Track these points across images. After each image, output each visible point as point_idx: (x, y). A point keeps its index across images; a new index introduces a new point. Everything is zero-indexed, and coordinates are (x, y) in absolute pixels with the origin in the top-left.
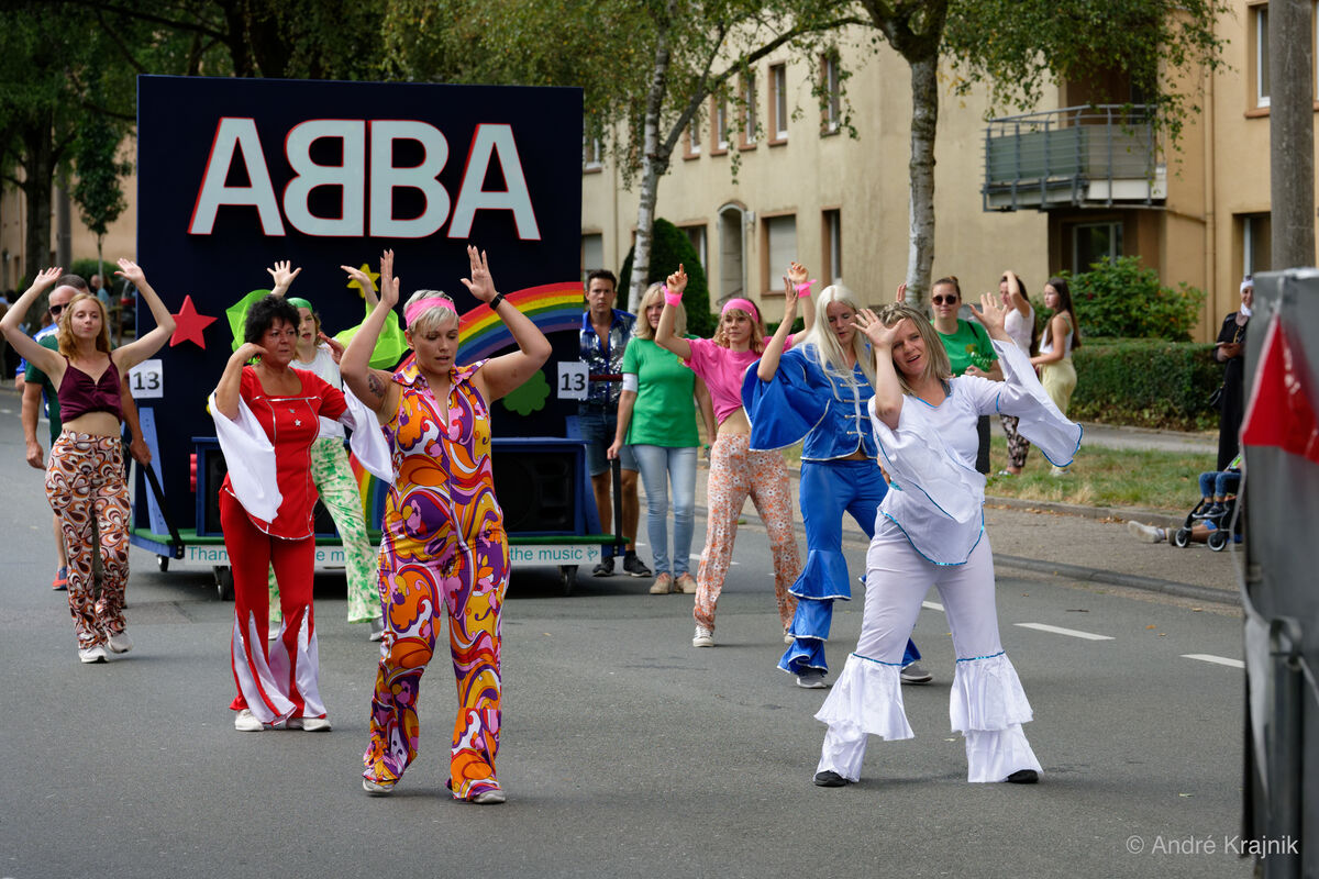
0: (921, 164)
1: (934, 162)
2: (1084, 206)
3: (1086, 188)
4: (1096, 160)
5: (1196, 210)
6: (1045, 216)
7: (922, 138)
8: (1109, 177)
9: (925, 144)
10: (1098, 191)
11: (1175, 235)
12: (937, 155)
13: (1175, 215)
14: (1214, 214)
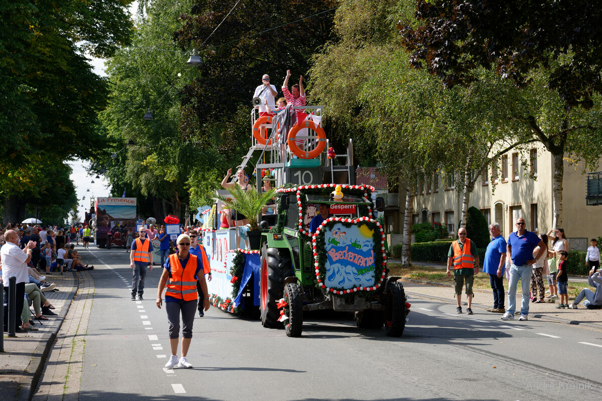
0: (558, 190)
1: (562, 189)
7: (558, 181)
9: (559, 183)
12: (563, 186)
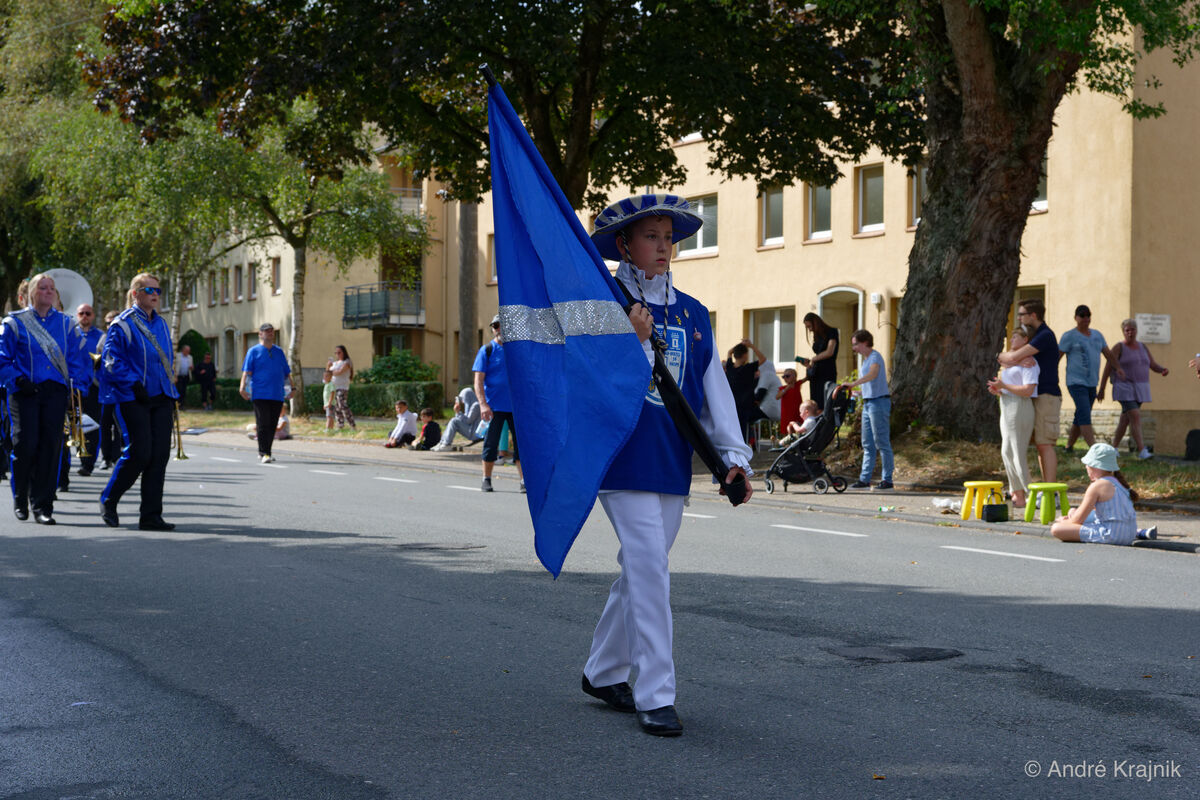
1: (303, 293)
2: (388, 326)
3: (388, 318)
4: (393, 305)
5: (438, 329)
6: (371, 332)
7: (299, 282)
8: (399, 313)
9: (299, 285)
10: (394, 320)
11: (429, 341)
13: (428, 331)
14: (446, 332)
